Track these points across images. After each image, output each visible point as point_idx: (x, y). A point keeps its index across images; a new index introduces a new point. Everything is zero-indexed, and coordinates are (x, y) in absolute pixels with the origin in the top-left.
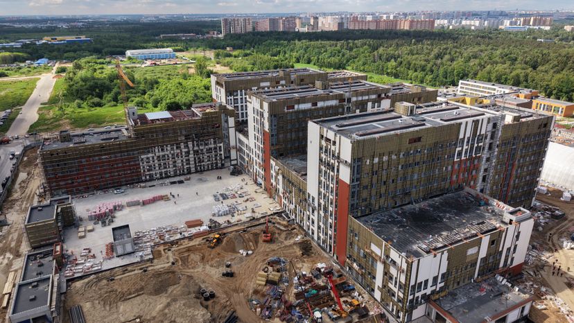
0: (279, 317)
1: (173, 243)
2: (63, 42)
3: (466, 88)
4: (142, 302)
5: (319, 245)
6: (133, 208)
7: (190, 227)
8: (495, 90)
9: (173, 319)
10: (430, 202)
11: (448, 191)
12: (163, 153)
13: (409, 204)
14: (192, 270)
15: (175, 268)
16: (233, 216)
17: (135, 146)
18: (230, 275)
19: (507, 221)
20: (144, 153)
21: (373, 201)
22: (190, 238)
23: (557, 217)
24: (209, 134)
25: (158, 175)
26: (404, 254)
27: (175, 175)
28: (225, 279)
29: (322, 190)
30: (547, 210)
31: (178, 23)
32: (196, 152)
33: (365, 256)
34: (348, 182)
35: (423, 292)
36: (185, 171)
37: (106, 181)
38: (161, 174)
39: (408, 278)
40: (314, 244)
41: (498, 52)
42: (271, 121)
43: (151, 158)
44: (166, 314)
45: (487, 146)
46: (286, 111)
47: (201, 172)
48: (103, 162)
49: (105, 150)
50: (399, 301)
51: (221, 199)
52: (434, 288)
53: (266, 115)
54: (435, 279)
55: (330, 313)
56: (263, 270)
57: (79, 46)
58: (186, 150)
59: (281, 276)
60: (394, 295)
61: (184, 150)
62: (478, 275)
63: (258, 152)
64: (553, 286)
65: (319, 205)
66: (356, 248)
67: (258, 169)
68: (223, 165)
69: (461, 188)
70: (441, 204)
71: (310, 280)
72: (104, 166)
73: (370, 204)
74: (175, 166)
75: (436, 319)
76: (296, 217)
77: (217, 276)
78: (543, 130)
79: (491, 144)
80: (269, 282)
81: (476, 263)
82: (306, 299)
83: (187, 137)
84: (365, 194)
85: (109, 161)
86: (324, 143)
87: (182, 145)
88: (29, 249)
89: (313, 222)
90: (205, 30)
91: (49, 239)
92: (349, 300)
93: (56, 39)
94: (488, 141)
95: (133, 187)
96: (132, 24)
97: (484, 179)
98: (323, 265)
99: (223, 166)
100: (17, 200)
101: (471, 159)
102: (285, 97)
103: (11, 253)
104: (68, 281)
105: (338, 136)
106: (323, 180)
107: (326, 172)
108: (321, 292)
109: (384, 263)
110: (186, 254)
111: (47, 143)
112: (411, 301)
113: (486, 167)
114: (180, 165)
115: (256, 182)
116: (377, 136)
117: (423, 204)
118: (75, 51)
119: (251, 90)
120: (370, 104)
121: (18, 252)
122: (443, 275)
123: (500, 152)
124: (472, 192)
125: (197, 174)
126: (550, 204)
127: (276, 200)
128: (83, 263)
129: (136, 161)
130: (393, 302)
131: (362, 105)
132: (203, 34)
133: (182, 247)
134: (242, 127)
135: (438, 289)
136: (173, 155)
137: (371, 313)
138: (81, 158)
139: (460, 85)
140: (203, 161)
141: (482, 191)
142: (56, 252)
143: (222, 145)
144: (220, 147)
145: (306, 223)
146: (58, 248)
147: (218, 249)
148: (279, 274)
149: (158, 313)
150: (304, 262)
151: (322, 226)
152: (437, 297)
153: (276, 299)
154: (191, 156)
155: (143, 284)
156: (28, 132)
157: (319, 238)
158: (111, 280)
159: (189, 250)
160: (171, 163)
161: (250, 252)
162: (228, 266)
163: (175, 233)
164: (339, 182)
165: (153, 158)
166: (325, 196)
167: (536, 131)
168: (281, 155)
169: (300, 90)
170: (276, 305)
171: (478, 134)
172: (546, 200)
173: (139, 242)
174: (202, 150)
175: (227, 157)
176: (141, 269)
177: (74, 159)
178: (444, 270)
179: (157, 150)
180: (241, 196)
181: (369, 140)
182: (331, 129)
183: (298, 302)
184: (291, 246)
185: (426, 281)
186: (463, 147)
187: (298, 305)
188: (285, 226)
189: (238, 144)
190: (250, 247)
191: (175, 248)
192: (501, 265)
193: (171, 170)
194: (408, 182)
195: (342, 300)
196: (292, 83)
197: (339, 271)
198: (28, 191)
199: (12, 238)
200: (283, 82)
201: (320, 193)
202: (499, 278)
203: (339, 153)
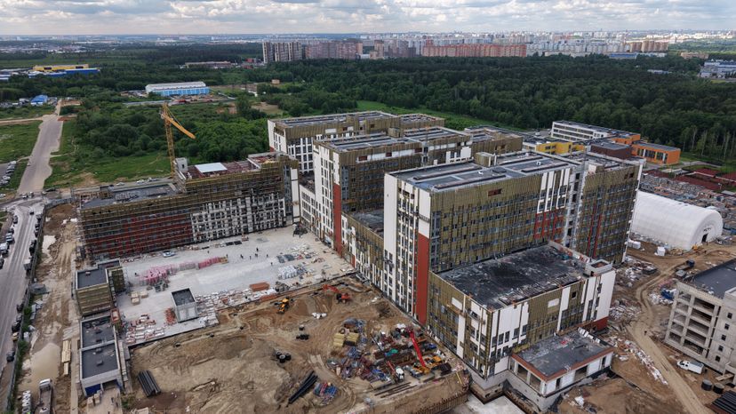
0: (361, 376)
1: (238, 308)
2: (61, 73)
3: (561, 132)
4: (215, 366)
5: (398, 306)
6: (188, 272)
7: (255, 290)
8: (592, 133)
9: (251, 380)
10: (513, 256)
11: (532, 245)
12: (218, 211)
13: (490, 258)
14: (263, 334)
15: (244, 332)
16: (302, 278)
17: (187, 202)
18: (305, 337)
19: (588, 273)
20: (195, 210)
21: (453, 256)
22: (257, 302)
23: (649, 272)
24: (269, 188)
25: (212, 236)
26: (484, 306)
27: (231, 236)
28: (299, 341)
29: (400, 246)
30: (639, 265)
31: (205, 46)
32: (254, 209)
33: (446, 312)
34: (428, 237)
35: (504, 345)
36: (242, 230)
37: (153, 243)
38: (215, 235)
39: (489, 330)
40: (392, 305)
41: (599, 87)
42: (343, 173)
43: (204, 217)
44: (243, 375)
45: (571, 197)
46: (358, 162)
47: (260, 231)
48: (150, 221)
49: (153, 208)
50: (481, 354)
51: (286, 260)
52: (516, 341)
53: (337, 167)
54: (517, 331)
55: (412, 370)
56: (340, 332)
57: (84, 78)
58: (243, 207)
59: (360, 337)
60: (476, 349)
61: (241, 207)
62: (561, 328)
63: (326, 207)
64: (637, 340)
65: (398, 261)
66: (437, 303)
67: (327, 227)
68: (284, 223)
69: (544, 242)
70: (524, 258)
71: (390, 340)
72: (151, 226)
73: (450, 259)
74: (230, 225)
75: (519, 371)
76: (371, 277)
77: (291, 339)
78: (629, 180)
79: (575, 196)
80: (347, 343)
81: (558, 316)
82: (387, 359)
83: (245, 192)
84: (445, 248)
85: (157, 220)
86: (402, 196)
87: (239, 202)
88: (79, 317)
89: (391, 281)
90: (242, 56)
91: (101, 306)
92: (431, 358)
93: (50, 69)
94: (571, 192)
95: (184, 250)
96: (145, 47)
97: (570, 232)
98: (403, 326)
99: (284, 225)
100: (51, 266)
101: (555, 212)
102: (356, 146)
103: (59, 322)
104: (130, 348)
105: (417, 189)
106: (402, 235)
107: (404, 227)
108: (402, 351)
109: (466, 316)
110: (254, 319)
111: (86, 201)
112: (493, 354)
113: (571, 220)
114: (236, 223)
115: (323, 241)
116: (456, 188)
117: (505, 259)
118: (80, 85)
119: (316, 138)
120: (448, 153)
121: (67, 320)
122: (525, 328)
123: (584, 204)
124: (557, 246)
125: (256, 234)
126: (644, 260)
127: (348, 260)
128: (142, 330)
129: (187, 220)
130: (475, 356)
131: (440, 156)
132: (240, 61)
133: (248, 311)
134: (307, 179)
135: (520, 342)
136: (228, 212)
137: (454, 370)
138: (126, 217)
139: (553, 128)
140: (262, 219)
141: (568, 245)
142: (114, 318)
143: (283, 200)
144: (281, 203)
145: (382, 284)
146: (115, 314)
147: (289, 313)
148: (357, 335)
149: (234, 375)
150: (382, 323)
151: (401, 284)
152: (519, 350)
153: (356, 359)
154: (249, 213)
155: (213, 348)
156: (44, 188)
157: (397, 298)
158: (178, 346)
159: (257, 314)
160: (226, 221)
161: (324, 315)
162: (302, 329)
163: (239, 297)
164: (418, 236)
165: (206, 216)
166: (403, 252)
167: (622, 181)
168: (354, 210)
169: (372, 139)
170: (356, 365)
171: (561, 185)
172: (640, 256)
173: (202, 307)
174: (261, 206)
175: (290, 214)
176: (207, 335)
177: (118, 218)
178: (525, 322)
179: (210, 208)
180: (308, 257)
181: (448, 193)
182: (408, 181)
183: (378, 361)
184: (366, 307)
185: (508, 333)
186: (545, 199)
187: (379, 364)
188: (359, 288)
189: (302, 199)
190: (324, 309)
191: (241, 312)
192: (584, 318)
193: (226, 229)
194: (489, 236)
195: (424, 358)
196: (361, 129)
197: (419, 331)
198: (61, 256)
199: (56, 307)
200: (351, 129)
201: (398, 249)
202: (582, 331)
203: (418, 207)
